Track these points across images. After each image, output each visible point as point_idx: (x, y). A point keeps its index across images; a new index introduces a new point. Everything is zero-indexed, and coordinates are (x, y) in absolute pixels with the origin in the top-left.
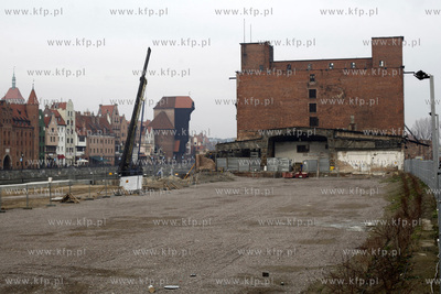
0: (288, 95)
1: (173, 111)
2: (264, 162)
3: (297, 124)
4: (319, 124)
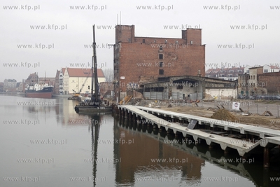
0: (148, 57)
2: (170, 95)
3: (153, 73)
4: (165, 73)
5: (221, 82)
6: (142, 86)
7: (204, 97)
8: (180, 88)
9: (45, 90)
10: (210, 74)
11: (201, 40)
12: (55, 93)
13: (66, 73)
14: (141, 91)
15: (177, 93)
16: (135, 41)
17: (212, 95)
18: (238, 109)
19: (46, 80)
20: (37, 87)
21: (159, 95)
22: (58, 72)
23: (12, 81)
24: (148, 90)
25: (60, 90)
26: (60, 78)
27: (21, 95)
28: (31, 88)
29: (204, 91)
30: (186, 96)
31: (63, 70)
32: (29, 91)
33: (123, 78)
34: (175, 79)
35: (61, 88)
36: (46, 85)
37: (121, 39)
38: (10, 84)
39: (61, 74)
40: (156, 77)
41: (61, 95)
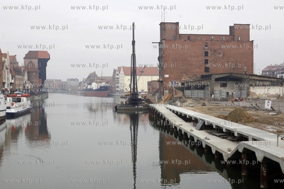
0: (193, 54)
1: (37, 60)
2: (212, 93)
3: (198, 70)
4: (210, 71)
5: (267, 79)
6: (183, 84)
7: (248, 95)
8: (224, 85)
9: (101, 89)
10: (268, 71)
11: (249, 36)
12: (112, 92)
13: (122, 72)
14: (182, 89)
15: (220, 91)
16: (180, 39)
17: (257, 93)
18: (269, 107)
19: (102, 79)
20: (94, 86)
21: (200, 93)
22: (115, 71)
23: (74, 80)
24: (189, 88)
25: (117, 89)
26: (117, 77)
27: (81, 94)
28: (89, 87)
29: (248, 89)
30: (230, 94)
31: (119, 68)
32: (87, 90)
33: (167, 76)
34: (217, 76)
35: (118, 87)
36: (103, 84)
37: (165, 37)
38: (72, 83)
39: (117, 73)
40: (199, 75)
41: (117, 94)
